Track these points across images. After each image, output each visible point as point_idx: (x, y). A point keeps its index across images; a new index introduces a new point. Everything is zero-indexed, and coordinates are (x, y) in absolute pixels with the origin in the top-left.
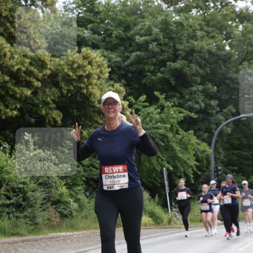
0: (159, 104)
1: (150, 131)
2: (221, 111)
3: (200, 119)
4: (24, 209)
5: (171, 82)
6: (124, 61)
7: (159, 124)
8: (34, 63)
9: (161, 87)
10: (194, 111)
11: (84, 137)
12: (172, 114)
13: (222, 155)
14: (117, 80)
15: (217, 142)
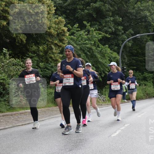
0: (86, 29)
1: (82, 46)
2: (125, 33)
3: (112, 38)
4: (4, 96)
5: (93, 15)
6: (64, 3)
7: (87, 41)
8: (7, 5)
9: (87, 19)
10: (108, 33)
11: (40, 51)
12: (95, 35)
13: (126, 60)
14: (60, 14)
15: (123, 51)
